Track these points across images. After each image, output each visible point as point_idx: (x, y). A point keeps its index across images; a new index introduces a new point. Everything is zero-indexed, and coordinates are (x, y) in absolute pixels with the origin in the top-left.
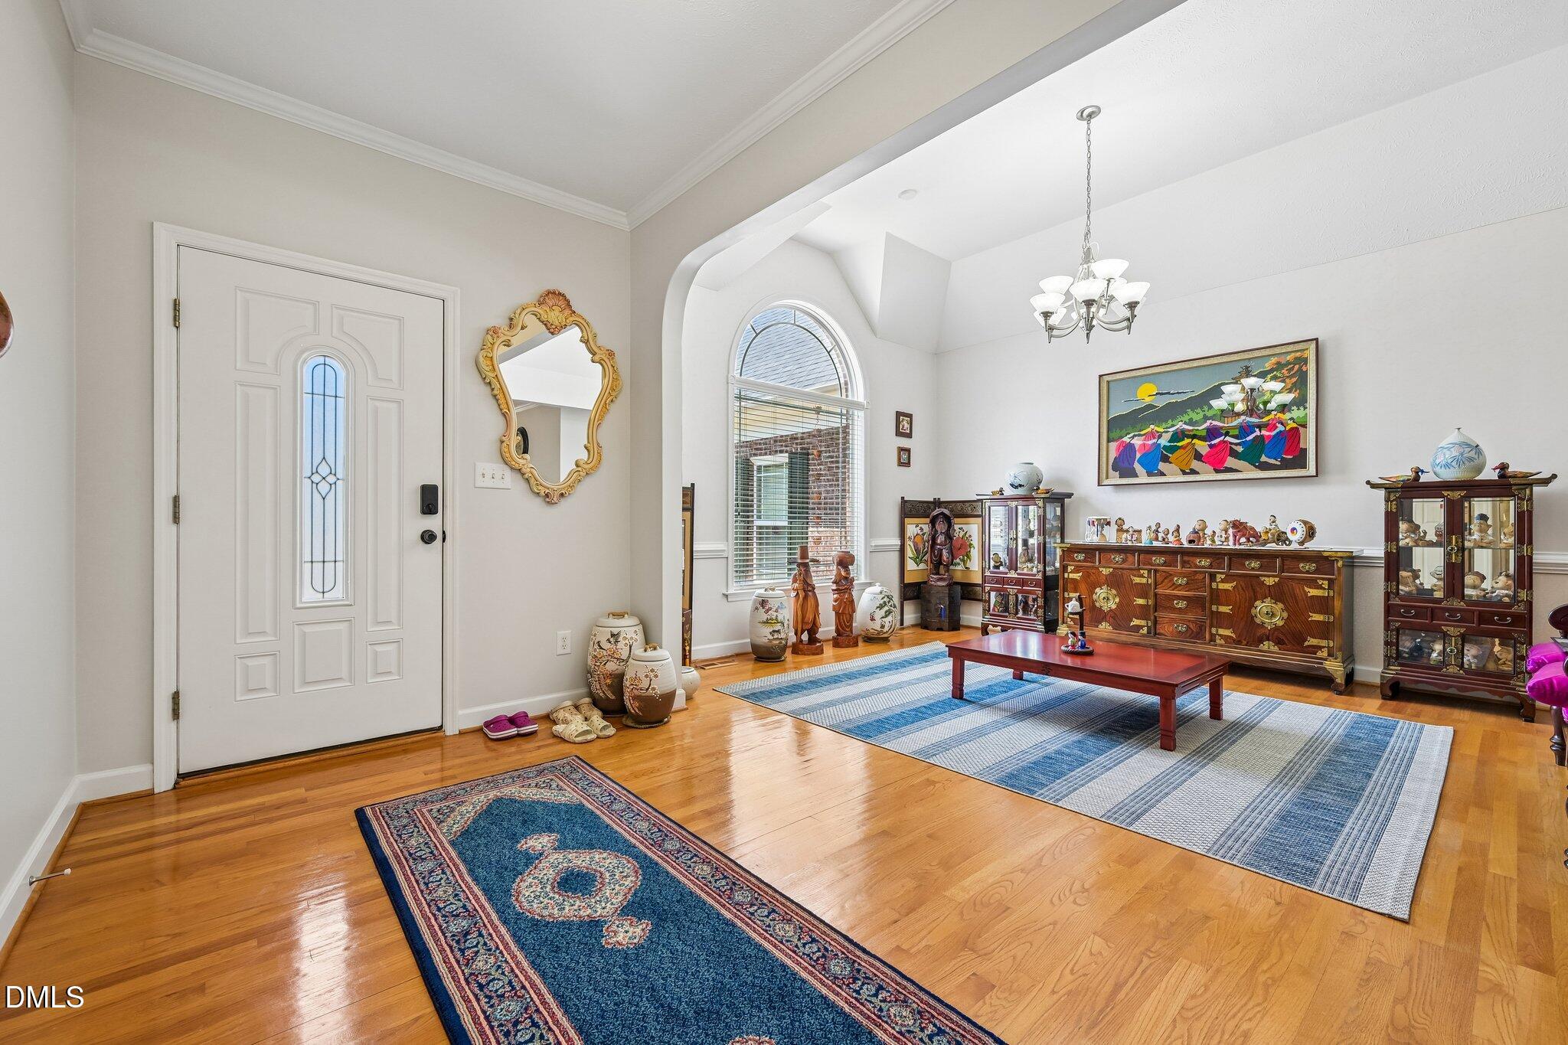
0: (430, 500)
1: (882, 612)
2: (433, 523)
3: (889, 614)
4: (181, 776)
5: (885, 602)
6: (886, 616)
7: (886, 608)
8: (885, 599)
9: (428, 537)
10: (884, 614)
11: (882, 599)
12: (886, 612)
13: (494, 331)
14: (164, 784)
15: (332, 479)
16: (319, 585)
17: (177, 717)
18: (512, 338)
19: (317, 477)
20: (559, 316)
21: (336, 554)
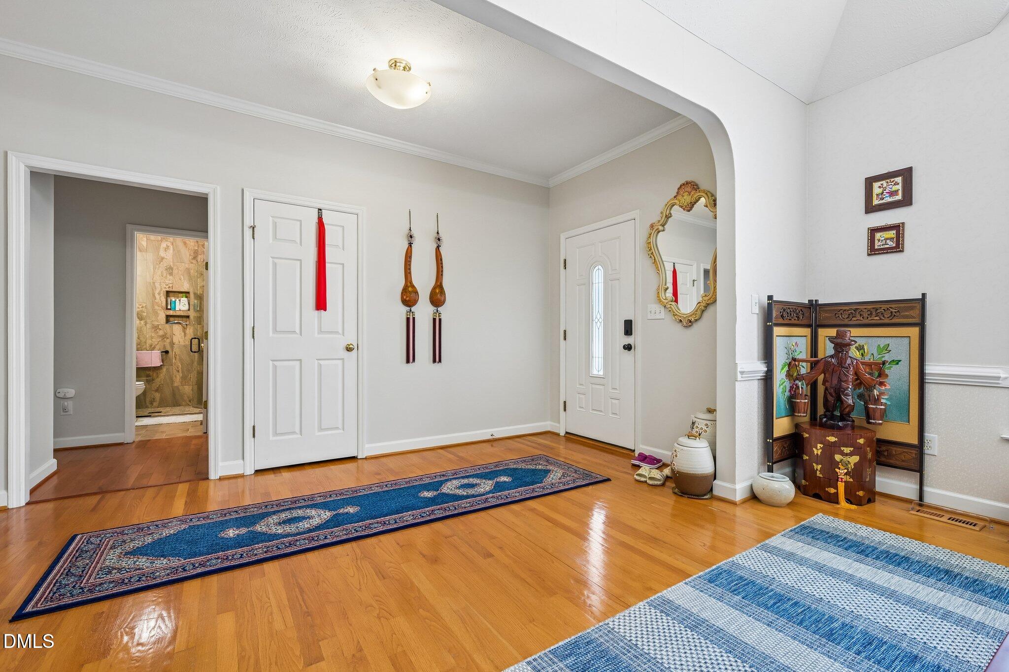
0: (628, 327)
2: (629, 340)
4: (567, 433)
9: (628, 347)
13: (652, 226)
14: (562, 433)
15: (600, 320)
16: (597, 368)
17: (565, 410)
18: (663, 226)
19: (597, 320)
20: (687, 199)
21: (601, 354)
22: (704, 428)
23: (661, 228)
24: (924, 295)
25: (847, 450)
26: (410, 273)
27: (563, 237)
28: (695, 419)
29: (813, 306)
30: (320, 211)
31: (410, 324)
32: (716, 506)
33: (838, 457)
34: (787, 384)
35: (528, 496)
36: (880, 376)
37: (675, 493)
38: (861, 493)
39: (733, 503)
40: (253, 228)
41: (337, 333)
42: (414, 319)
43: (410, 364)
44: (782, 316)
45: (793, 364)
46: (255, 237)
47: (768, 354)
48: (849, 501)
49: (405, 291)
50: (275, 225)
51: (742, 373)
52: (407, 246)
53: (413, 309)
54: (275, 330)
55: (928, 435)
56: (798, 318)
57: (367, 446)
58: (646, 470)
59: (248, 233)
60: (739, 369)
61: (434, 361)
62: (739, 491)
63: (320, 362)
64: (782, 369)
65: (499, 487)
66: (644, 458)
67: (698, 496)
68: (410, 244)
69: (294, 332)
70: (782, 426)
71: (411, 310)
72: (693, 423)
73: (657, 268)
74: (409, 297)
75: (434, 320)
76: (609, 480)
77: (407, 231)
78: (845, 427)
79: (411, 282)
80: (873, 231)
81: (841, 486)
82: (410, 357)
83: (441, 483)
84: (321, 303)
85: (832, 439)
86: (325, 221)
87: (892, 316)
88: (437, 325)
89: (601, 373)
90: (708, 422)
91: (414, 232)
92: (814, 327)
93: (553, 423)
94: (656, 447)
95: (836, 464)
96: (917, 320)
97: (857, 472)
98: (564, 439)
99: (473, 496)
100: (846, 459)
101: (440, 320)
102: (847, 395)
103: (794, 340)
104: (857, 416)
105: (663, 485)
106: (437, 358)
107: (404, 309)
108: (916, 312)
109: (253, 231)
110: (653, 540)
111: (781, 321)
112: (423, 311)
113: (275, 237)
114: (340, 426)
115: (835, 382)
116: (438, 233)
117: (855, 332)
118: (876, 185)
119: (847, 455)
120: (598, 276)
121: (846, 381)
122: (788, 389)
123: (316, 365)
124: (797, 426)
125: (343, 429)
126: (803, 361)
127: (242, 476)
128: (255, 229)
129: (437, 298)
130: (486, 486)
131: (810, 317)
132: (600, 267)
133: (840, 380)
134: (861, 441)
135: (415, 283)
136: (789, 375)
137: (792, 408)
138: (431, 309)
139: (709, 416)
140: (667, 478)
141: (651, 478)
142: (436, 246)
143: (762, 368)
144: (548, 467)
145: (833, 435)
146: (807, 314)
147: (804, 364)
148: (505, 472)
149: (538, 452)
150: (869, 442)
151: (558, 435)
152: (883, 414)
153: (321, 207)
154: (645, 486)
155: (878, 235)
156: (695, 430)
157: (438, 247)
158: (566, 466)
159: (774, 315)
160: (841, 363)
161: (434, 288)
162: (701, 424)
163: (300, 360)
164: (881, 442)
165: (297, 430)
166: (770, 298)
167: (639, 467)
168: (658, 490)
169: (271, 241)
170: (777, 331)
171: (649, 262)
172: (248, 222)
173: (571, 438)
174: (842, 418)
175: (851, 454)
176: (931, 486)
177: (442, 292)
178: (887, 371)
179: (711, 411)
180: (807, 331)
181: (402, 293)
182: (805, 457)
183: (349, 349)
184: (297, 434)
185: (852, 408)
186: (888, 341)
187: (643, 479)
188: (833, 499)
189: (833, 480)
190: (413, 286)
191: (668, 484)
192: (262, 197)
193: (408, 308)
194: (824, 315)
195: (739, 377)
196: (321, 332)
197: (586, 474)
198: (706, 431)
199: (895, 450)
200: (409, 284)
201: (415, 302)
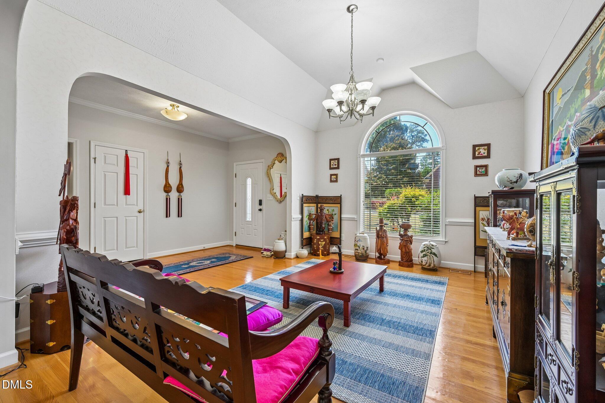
0: (260, 203)
1: (422, 255)
2: (261, 207)
3: (425, 256)
4: (236, 245)
5: (424, 250)
6: (423, 257)
7: (424, 253)
8: (425, 249)
9: (260, 210)
10: (422, 256)
11: (424, 248)
12: (424, 255)
13: (269, 166)
14: (234, 245)
15: (250, 199)
16: (249, 218)
17: (235, 235)
18: (272, 166)
19: (249, 199)
20: (280, 159)
21: (250, 213)
22: (284, 237)
23: (272, 167)
24: (341, 195)
25: (322, 240)
26: (168, 179)
27: (235, 164)
28: (281, 234)
29: (317, 197)
30: (126, 151)
31: (168, 201)
32: (286, 260)
33: (320, 243)
34: (308, 222)
35: (224, 263)
36: (332, 218)
37: (274, 258)
38: (325, 253)
39: (291, 259)
40: (95, 159)
41: (134, 205)
42: (170, 198)
43: (167, 218)
44: (306, 200)
45: (310, 215)
46: (96, 162)
47: (302, 213)
48: (322, 255)
49: (165, 186)
50: (105, 157)
51: (294, 218)
52: (166, 167)
53: (169, 194)
54: (105, 204)
55: (342, 235)
56: (312, 201)
57: (148, 254)
58: (265, 253)
59: (92, 161)
60: (293, 217)
61: (179, 216)
62: (293, 254)
63: (126, 218)
64: (307, 217)
65: (212, 262)
66: (265, 250)
67: (282, 258)
68: (168, 166)
69: (114, 205)
70: (306, 235)
72: (281, 235)
73: (270, 181)
74: (167, 189)
75: (179, 199)
76: (253, 257)
77: (166, 160)
78: (323, 234)
79: (168, 183)
80: (331, 175)
81: (320, 251)
82: (168, 215)
83: (189, 263)
84: (127, 191)
85: (318, 237)
86: (129, 155)
87: (335, 201)
88: (180, 201)
89: (250, 220)
90: (284, 235)
91: (170, 161)
92: (317, 203)
93: (230, 242)
94: (270, 246)
95: (319, 245)
96: (340, 202)
97: (324, 247)
98: (235, 247)
99: (203, 265)
100: (322, 243)
101: (181, 199)
102: (323, 224)
103: (311, 207)
104: (326, 230)
105: (271, 257)
106: (180, 215)
107: (165, 194)
108: (339, 200)
109: (95, 160)
110: (265, 268)
111: (306, 202)
112: (174, 195)
113: (105, 163)
114: (136, 246)
115: (320, 220)
116: (181, 162)
117: (325, 205)
118: (332, 161)
119: (322, 242)
120: (249, 181)
121: (323, 220)
122: (308, 223)
123: (124, 219)
124: (311, 235)
125: (137, 247)
126: (313, 214)
128: (96, 159)
129: (180, 189)
130: (208, 262)
131: (316, 200)
132: (250, 179)
133: (321, 220)
134: (326, 237)
135: (170, 182)
136: (309, 219)
137: (309, 229)
138: (177, 194)
139: (285, 233)
140: (272, 255)
141: (267, 255)
142: (179, 167)
143: (300, 217)
144: (230, 256)
145: (318, 236)
146: (315, 199)
147: (314, 215)
148: (213, 258)
149: (225, 252)
150: (328, 238)
151: (233, 246)
152: (332, 229)
153: (127, 149)
154: (265, 258)
155: (332, 176)
156: (281, 237)
157: (180, 168)
158: (237, 255)
159: (304, 200)
160: (321, 215)
161: (179, 185)
162: (283, 236)
163: (117, 217)
164: (331, 238)
165: (115, 248)
166: (302, 195)
167: (263, 253)
168: (269, 258)
169: (103, 164)
170: (304, 205)
171: (267, 179)
172: (93, 156)
173: (238, 246)
174: (322, 231)
175: (323, 241)
176: (343, 249)
177: (182, 187)
178: (334, 217)
179: (286, 231)
180: (315, 205)
181: (164, 187)
182: (312, 244)
183: (140, 212)
184: (115, 250)
185: (324, 228)
186: (334, 208)
187: (264, 256)
188: (318, 255)
189: (318, 249)
190: (169, 184)
191: (272, 256)
192: (99, 145)
193: (167, 194)
194: (320, 200)
195: (293, 220)
196: (126, 204)
197: (244, 256)
198: (284, 238)
199: (335, 240)
200: (167, 184)
201: (170, 191)
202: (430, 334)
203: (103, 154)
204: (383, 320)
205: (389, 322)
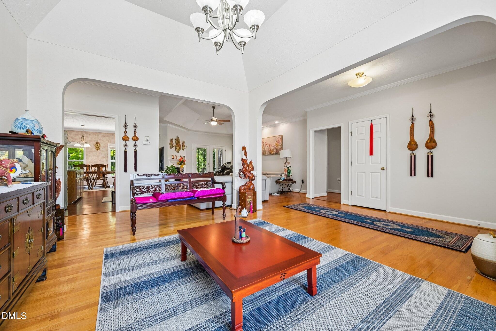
26: (413, 136)
30: (372, 121)
31: (413, 160)
41: (378, 163)
42: (415, 156)
43: (413, 177)
46: (352, 135)
49: (410, 144)
52: (411, 124)
54: (358, 163)
57: (390, 207)
63: (372, 173)
69: (363, 163)
71: (413, 152)
74: (412, 146)
75: (428, 156)
77: (411, 117)
82: (413, 172)
84: (371, 153)
86: (373, 124)
88: (430, 160)
91: (415, 116)
101: (432, 156)
106: (430, 173)
107: (409, 152)
112: (421, 152)
114: (379, 198)
116: (431, 113)
127: (348, 205)
128: (352, 132)
129: (431, 145)
138: (426, 151)
153: (372, 119)
157: (431, 119)
161: (429, 141)
163: (365, 172)
165: (364, 195)
169: (357, 135)
172: (350, 130)
177: (434, 142)
183: (383, 169)
184: (364, 197)
190: (415, 142)
192: (354, 122)
196: (372, 163)
200: (412, 141)
201: (416, 148)
202: (106, 297)
203: (356, 128)
204: (165, 282)
205: (158, 284)
